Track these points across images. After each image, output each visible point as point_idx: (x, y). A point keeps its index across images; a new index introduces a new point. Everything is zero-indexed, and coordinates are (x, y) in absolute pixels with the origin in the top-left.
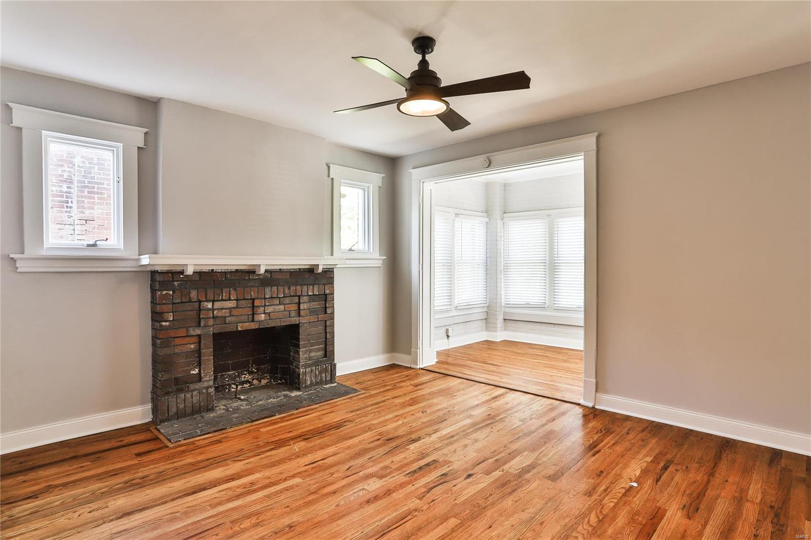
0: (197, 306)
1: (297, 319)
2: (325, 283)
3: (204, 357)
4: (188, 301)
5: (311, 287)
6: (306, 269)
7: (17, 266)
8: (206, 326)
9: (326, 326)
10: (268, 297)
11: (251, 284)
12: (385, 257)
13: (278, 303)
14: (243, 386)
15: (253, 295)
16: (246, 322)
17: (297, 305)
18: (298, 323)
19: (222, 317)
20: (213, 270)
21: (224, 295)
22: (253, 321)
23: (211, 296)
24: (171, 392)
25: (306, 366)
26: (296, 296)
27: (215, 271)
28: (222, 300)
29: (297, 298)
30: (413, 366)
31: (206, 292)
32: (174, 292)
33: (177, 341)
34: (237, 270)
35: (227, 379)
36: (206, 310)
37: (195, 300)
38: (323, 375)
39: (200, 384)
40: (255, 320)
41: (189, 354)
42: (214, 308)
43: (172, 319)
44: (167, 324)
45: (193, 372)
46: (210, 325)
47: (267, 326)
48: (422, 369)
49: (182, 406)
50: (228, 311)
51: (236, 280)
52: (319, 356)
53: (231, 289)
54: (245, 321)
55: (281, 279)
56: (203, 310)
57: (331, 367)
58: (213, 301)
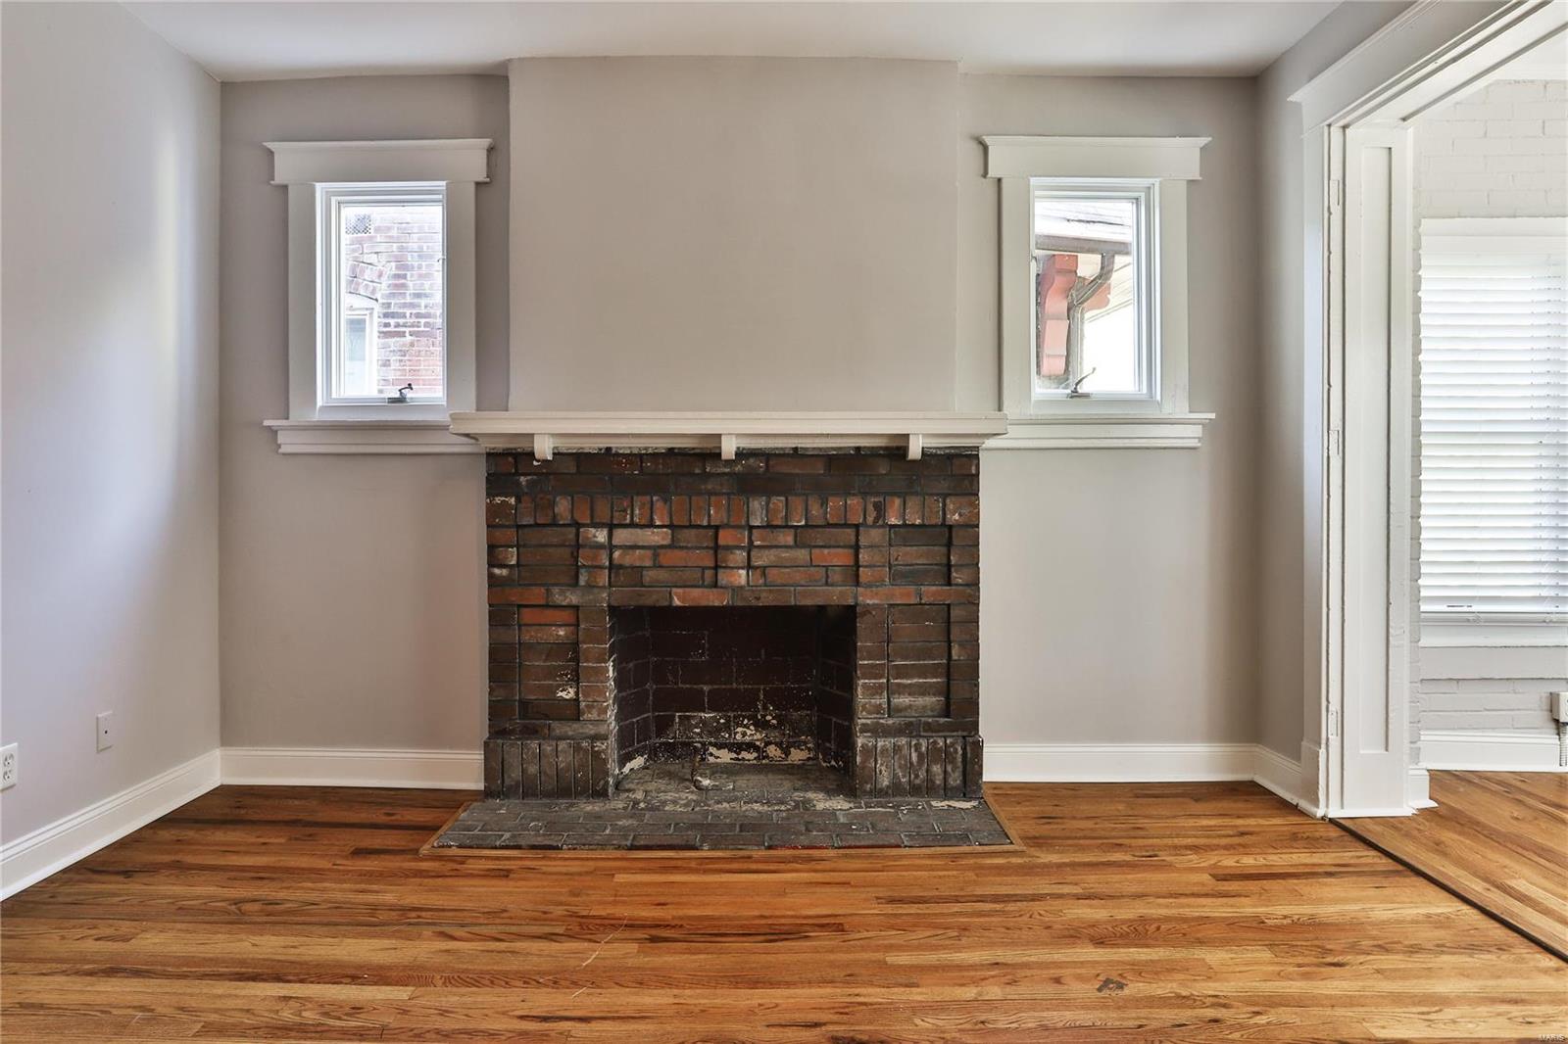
0: (572, 536)
1: (849, 589)
2: (946, 491)
3: (587, 661)
4: (548, 522)
5: (897, 502)
6: (881, 448)
7: (279, 442)
8: (590, 586)
9: (948, 622)
10: (758, 524)
11: (709, 487)
12: (1213, 416)
13: (792, 543)
14: (738, 754)
15: (716, 515)
16: (699, 587)
17: (851, 551)
18: (851, 602)
19: (633, 567)
20: (609, 449)
21: (637, 512)
22: (715, 585)
23: (603, 511)
24: (512, 732)
25: (877, 731)
26: (846, 525)
27: (614, 451)
28: (632, 525)
29: (851, 532)
30: (1304, 805)
31: (592, 503)
32: (519, 500)
33: (528, 615)
34: (673, 449)
35: (698, 730)
36: (591, 547)
37: (566, 522)
38: (937, 769)
39: (575, 725)
40: (719, 584)
41: (556, 649)
42: (614, 543)
43: (513, 562)
44: (505, 572)
45: (563, 694)
46: (601, 584)
47: (754, 603)
48: (1331, 821)
49: (533, 769)
50: (649, 553)
51: (668, 475)
52: (924, 707)
53: (655, 498)
54: (695, 583)
55: (798, 475)
56: (584, 546)
57: (964, 749)
58: (611, 527)
